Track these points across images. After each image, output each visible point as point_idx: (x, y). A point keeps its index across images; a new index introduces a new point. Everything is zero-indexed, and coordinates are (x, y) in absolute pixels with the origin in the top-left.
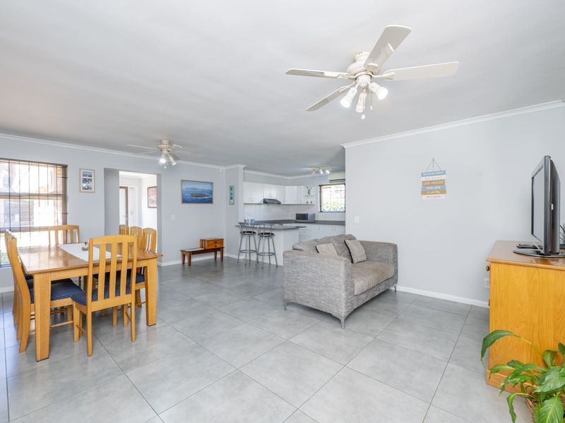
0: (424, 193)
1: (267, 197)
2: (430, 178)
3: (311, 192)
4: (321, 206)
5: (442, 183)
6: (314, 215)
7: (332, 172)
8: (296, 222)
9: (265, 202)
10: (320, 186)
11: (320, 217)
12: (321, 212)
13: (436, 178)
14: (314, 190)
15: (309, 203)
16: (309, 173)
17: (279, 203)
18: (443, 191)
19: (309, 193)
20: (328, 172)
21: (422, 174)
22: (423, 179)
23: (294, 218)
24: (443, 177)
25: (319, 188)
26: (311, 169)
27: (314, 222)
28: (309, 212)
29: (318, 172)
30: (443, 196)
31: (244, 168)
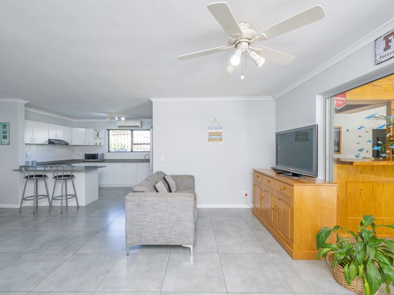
0: (210, 140)
1: (52, 137)
2: (213, 131)
3: (100, 134)
4: (109, 147)
5: (220, 134)
6: (103, 155)
7: (127, 119)
8: (84, 162)
9: (51, 142)
10: (109, 130)
11: (108, 157)
12: (109, 152)
13: (217, 131)
14: (103, 133)
15: (98, 144)
16: (105, 118)
17: (67, 144)
18: (221, 140)
19: (98, 135)
20: (123, 119)
21: (209, 127)
22: (210, 131)
23: (83, 158)
24: (221, 131)
25: (107, 131)
26: (107, 115)
27: (103, 161)
28: (98, 151)
29: (114, 118)
30: (221, 142)
31: (26, 105)
